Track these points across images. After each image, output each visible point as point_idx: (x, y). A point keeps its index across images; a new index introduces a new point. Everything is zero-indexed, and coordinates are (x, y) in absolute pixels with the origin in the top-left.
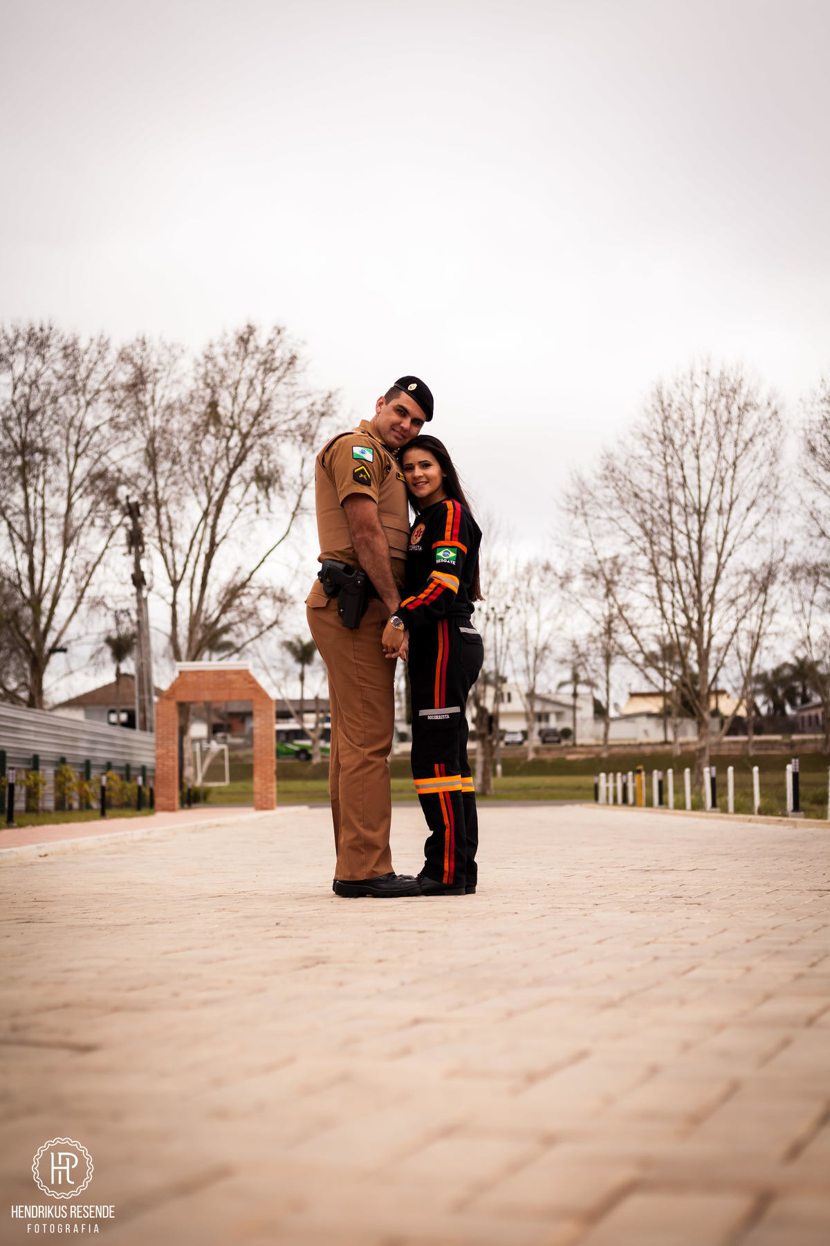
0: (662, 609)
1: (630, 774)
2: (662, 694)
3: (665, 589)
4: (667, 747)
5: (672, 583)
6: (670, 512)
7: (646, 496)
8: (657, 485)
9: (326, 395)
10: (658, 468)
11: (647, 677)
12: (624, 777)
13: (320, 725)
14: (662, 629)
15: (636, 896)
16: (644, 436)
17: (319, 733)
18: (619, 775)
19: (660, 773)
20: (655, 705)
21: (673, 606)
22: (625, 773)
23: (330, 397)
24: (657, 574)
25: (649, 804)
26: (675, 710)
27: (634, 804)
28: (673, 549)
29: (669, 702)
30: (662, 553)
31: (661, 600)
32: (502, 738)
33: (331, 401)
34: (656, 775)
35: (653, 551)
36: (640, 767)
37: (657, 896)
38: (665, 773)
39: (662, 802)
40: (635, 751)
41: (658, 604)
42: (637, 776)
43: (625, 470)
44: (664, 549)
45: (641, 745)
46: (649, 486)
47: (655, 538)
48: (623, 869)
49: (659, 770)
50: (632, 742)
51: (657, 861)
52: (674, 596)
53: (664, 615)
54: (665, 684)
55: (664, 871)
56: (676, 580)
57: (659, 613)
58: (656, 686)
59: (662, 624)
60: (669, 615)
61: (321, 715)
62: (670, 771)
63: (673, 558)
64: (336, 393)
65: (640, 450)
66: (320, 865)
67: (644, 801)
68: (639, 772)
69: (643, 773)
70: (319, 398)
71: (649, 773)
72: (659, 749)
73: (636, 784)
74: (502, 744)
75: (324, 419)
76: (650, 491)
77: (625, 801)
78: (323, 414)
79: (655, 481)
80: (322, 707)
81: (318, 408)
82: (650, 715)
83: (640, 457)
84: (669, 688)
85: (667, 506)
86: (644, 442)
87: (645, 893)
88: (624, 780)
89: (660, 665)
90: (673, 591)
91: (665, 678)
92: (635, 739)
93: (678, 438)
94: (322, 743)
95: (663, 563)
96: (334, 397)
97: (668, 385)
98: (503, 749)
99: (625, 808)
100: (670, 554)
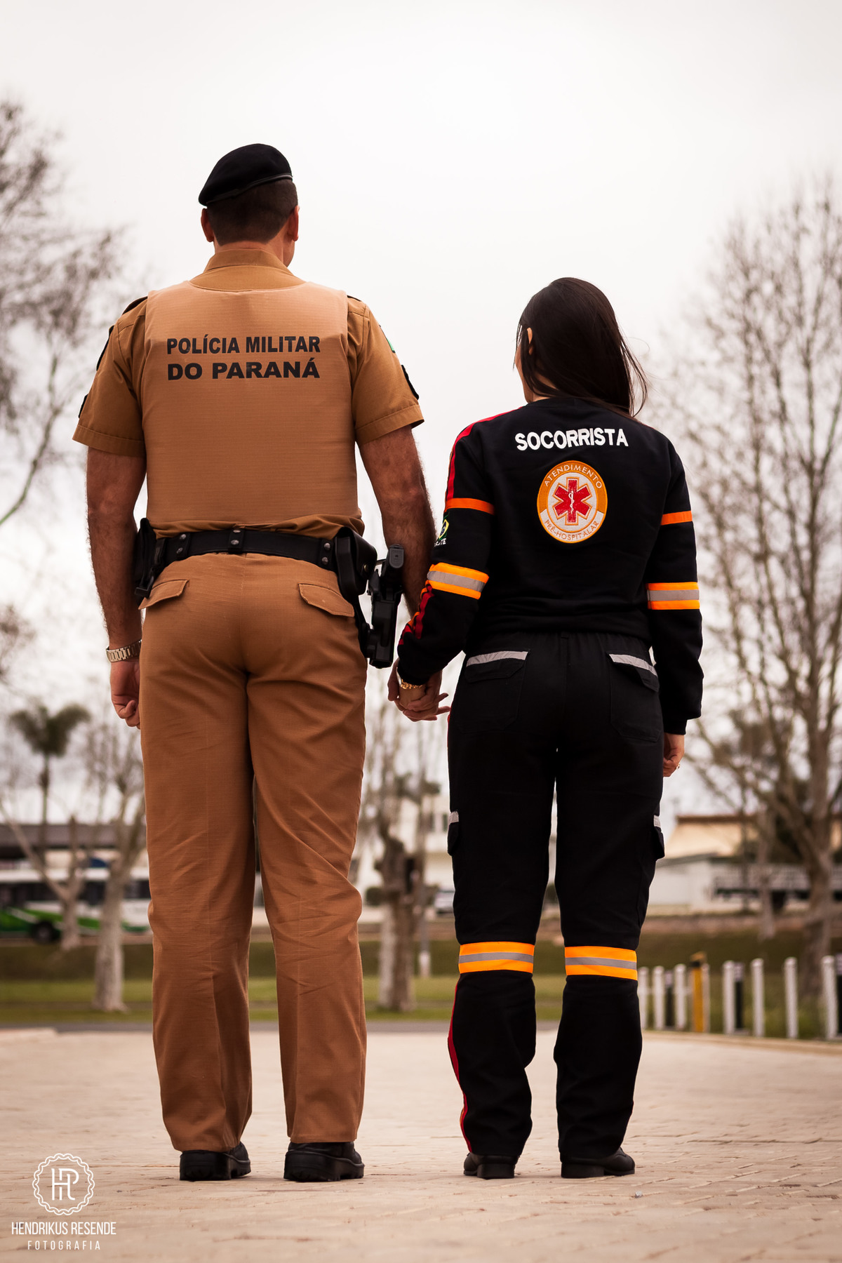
0: (739, 653)
1: (680, 969)
2: (739, 818)
3: (747, 613)
4: (748, 922)
5: (760, 604)
6: (756, 469)
7: (712, 438)
8: (732, 417)
9: (101, 237)
10: (734, 380)
11: (710, 785)
12: (669, 976)
13: (79, 874)
14: (739, 693)
15: (711, 1184)
16: (709, 323)
17: (76, 888)
18: (658, 971)
19: (739, 968)
20: (725, 841)
21: (761, 646)
22: (669, 968)
23: (108, 240)
24: (729, 584)
25: (717, 1027)
26: (763, 851)
27: (688, 1028)
28: (762, 539)
29: (753, 835)
30: (740, 547)
31: (738, 635)
32: (430, 901)
33: (109, 249)
34: (731, 972)
35: (724, 543)
36: (699, 956)
37: (751, 1184)
38: (748, 971)
39: (742, 1024)
40: (686, 928)
41: (733, 645)
42: (693, 974)
43: (671, 386)
44: (742, 538)
45: (697, 917)
46: (717, 419)
47: (728, 518)
48: (679, 1140)
49: (736, 960)
50: (682, 912)
51: (742, 1126)
52: (763, 629)
53: (743, 663)
54: (744, 800)
55: (757, 1144)
56: (766, 597)
57: (734, 660)
58: (729, 802)
59: (739, 682)
60: (754, 666)
61: (81, 855)
62: (757, 964)
63: (762, 557)
64: (121, 231)
65: (700, 347)
67: (706, 1022)
68: (697, 965)
69: (705, 969)
70: (86, 243)
71: (717, 971)
72: (733, 924)
73: (692, 990)
74: (430, 914)
75: (95, 285)
76: (719, 428)
77: (670, 1022)
78: (93, 274)
79: (728, 410)
80: (83, 838)
81: (87, 261)
82: (714, 859)
83: (703, 364)
84: (753, 805)
85: (750, 455)
86: (708, 334)
87: (728, 1178)
88: (669, 981)
89: (738, 761)
90: (760, 618)
91: (744, 785)
92: (686, 906)
94: (82, 910)
95: (742, 563)
96: (116, 240)
97: (754, 227)
98: (434, 923)
99: (669, 1035)
100: (755, 548)
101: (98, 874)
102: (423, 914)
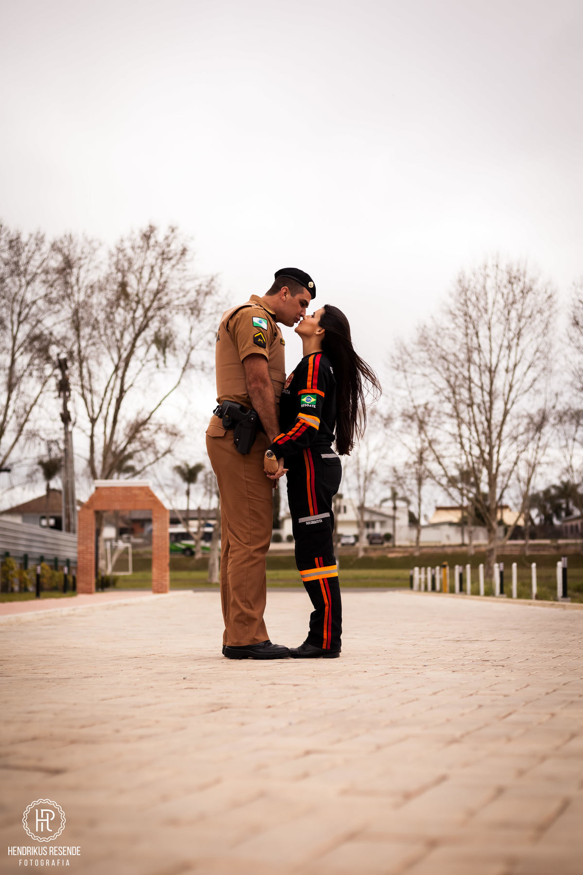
0: (461, 443)
1: (438, 568)
2: (461, 508)
3: (464, 427)
4: (464, 549)
5: (469, 424)
6: (469, 371)
7: (451, 358)
8: (460, 350)
9: (209, 278)
10: (460, 334)
11: (450, 495)
12: (433, 571)
13: (202, 530)
14: (461, 459)
15: (454, 660)
16: (451, 313)
17: (200, 535)
18: (429, 569)
19: (461, 568)
20: (455, 517)
21: (470, 441)
22: (433, 567)
23: (212, 280)
24: (458, 416)
25: (452, 591)
26: (470, 520)
27: (441, 591)
28: (471, 398)
29: (465, 514)
30: (462, 401)
31: (461, 436)
32: (339, 540)
33: (213, 284)
34: (458, 569)
35: (456, 400)
36: (445, 563)
37: (470, 660)
38: (464, 568)
39: (462, 589)
40: (440, 551)
41: (459, 440)
42: (443, 570)
43: (435, 337)
44: (463, 397)
45: (444, 546)
46: (454, 350)
47: (457, 390)
48: (440, 640)
49: (460, 565)
50: (438, 544)
51: (464, 633)
52: (471, 434)
53: (463, 447)
54: (462, 500)
55: (471, 641)
56: (472, 421)
57: (459, 446)
58: (457, 502)
59: (461, 455)
60: (467, 448)
61: (202, 522)
62: (468, 566)
63: (470, 405)
64: (217, 275)
65: (446, 322)
66: (208, 635)
67: (448, 589)
68: (444, 566)
69: (448, 568)
70: (204, 281)
71: (452, 568)
72: (458, 549)
73: (442, 576)
74: (339, 545)
75: (208, 298)
76: (455, 355)
77: (434, 588)
78: (207, 294)
79: (458, 347)
80: (203, 515)
81: (204, 288)
82: (451, 524)
83: (448, 329)
84: (466, 503)
85: (466, 365)
86: (450, 317)
87: (460, 657)
88: (433, 573)
89: (460, 485)
90: (470, 429)
91: (462, 495)
92: (439, 542)
93: (474, 313)
94: (202, 543)
95: (462, 407)
96: (215, 279)
97: (468, 274)
98: (339, 549)
99: (434, 594)
100: (468, 402)
101: (209, 530)
102: (336, 546)
